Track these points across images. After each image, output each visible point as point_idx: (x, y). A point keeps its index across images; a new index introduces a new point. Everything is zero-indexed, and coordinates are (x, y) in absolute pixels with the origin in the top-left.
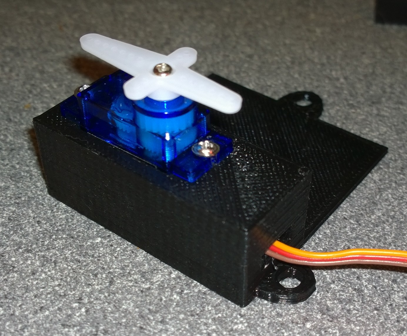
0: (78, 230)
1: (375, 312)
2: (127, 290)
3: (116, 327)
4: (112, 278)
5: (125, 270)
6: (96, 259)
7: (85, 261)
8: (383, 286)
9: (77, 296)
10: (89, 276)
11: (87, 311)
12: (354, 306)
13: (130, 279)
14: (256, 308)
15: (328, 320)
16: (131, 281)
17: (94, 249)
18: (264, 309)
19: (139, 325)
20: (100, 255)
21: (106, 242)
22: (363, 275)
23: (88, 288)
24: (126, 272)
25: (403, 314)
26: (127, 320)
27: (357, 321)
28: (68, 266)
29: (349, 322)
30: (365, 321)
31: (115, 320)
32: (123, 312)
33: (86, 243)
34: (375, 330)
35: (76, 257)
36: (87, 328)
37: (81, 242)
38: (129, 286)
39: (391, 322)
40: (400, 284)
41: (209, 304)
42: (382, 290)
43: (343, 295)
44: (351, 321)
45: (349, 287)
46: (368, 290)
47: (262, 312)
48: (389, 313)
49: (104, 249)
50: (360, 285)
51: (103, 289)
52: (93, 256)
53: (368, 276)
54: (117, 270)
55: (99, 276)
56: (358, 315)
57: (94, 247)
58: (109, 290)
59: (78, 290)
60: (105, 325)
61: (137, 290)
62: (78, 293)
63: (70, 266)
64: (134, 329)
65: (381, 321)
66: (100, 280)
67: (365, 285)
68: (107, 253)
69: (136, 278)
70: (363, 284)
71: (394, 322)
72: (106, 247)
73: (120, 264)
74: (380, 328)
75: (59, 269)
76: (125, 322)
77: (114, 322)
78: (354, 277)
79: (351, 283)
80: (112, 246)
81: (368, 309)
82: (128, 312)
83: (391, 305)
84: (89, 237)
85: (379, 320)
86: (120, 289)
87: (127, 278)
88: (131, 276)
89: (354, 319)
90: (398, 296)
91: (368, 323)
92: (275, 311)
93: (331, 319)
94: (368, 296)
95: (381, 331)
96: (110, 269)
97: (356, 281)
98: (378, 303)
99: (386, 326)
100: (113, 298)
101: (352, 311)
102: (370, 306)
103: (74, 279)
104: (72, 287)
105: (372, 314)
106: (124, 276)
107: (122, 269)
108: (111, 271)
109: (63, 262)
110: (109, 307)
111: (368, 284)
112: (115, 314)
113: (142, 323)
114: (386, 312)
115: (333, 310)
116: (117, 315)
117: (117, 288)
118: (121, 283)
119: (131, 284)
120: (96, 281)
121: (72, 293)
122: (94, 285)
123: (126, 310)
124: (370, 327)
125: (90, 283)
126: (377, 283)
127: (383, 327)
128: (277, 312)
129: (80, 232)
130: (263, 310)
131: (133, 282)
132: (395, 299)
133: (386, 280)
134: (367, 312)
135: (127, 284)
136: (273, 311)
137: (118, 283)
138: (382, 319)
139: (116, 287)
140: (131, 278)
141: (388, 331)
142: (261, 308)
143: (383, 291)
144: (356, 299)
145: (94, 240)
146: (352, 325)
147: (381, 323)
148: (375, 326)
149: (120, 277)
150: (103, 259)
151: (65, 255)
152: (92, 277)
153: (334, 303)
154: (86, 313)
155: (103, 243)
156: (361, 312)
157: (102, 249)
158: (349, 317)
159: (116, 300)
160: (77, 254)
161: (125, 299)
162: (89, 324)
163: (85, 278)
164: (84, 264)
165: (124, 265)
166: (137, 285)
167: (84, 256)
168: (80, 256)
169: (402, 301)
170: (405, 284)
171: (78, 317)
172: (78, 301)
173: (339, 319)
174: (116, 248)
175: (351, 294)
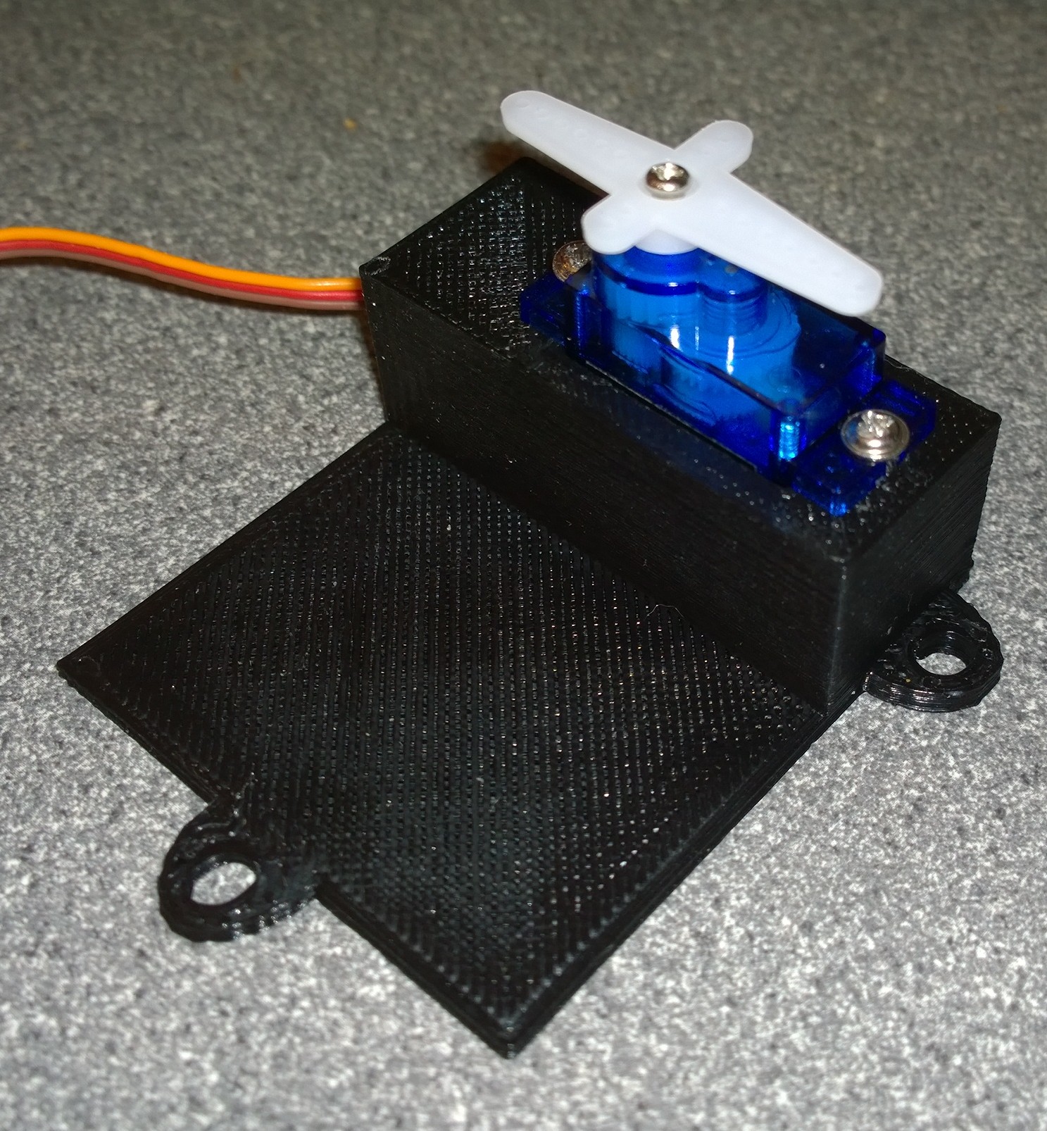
2: (143, 843)
3: (85, 942)
4: (121, 803)
6: (101, 744)
7: (75, 746)
9: (24, 838)
10: (70, 787)
11: (33, 885)
13: (160, 812)
16: (163, 817)
19: (137, 945)
23: (57, 820)
24: (158, 792)
26: (116, 924)
28: (32, 752)
31: (89, 920)
32: (114, 902)
35: (58, 732)
36: (17, 931)
38: (152, 831)
51: (90, 830)
52: (97, 734)
54: (141, 782)
55: (93, 792)
58: (104, 835)
59: (33, 825)
60: (60, 932)
62: (29, 832)
63: (36, 752)
64: (124, 952)
66: (92, 803)
73: (152, 767)
75: (9, 757)
76: (108, 932)
77: (85, 926)
82: (125, 903)
86: (129, 838)
87: (156, 808)
88: (165, 805)
96: (125, 776)
100: (104, 859)
103: (34, 792)
104: (22, 812)
106: (150, 801)
108: (126, 781)
109: (24, 740)
110: (89, 883)
112: (95, 904)
113: (147, 941)
116: (97, 909)
117: (123, 834)
119: (158, 827)
120: (82, 804)
121: (14, 830)
122: (73, 814)
123: (124, 896)
125: (66, 808)
131: (165, 823)
135: (151, 824)
137: (130, 819)
139: (122, 828)
140: (166, 809)
149: (141, 801)
150: (118, 748)
151: (35, 720)
152: (75, 792)
154: (29, 891)
159: (110, 865)
160: (64, 723)
161: (132, 866)
162: (25, 920)
163: (59, 791)
164: (71, 752)
167: (78, 732)
168: (69, 728)
171: (8, 897)
172: (22, 854)
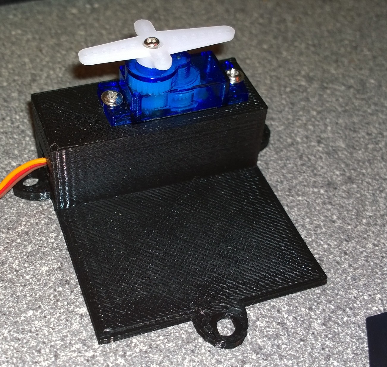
0: (7, 306)
1: (302, 343)
2: (73, 362)
4: (56, 352)
5: (65, 341)
6: (34, 334)
7: (25, 338)
8: (302, 315)
10: (33, 353)
12: (282, 340)
13: (72, 349)
14: (197, 358)
15: (263, 359)
16: (75, 351)
17: (29, 323)
18: (204, 358)
20: (37, 329)
21: (38, 313)
22: (282, 307)
24: (67, 343)
25: (326, 341)
27: (288, 355)
28: (10, 346)
29: (281, 357)
30: (295, 354)
33: (20, 319)
34: (305, 361)
35: (15, 336)
37: (15, 318)
38: (74, 357)
39: (317, 351)
40: (315, 311)
41: (153, 362)
42: (302, 319)
43: (269, 331)
44: (283, 356)
45: (272, 322)
46: (290, 322)
47: (203, 362)
48: (314, 342)
49: (39, 322)
50: (281, 318)
51: (50, 365)
52: (30, 331)
53: (287, 308)
54: (58, 342)
55: (43, 351)
56: (287, 349)
57: (28, 321)
58: (57, 365)
61: (83, 360)
63: (11, 346)
65: (309, 351)
66: (45, 356)
67: (286, 317)
68: (43, 325)
69: (78, 347)
70: (284, 317)
71: (320, 351)
72: (40, 319)
73: (59, 335)
74: (309, 358)
78: (275, 311)
79: (273, 318)
80: (45, 317)
81: (294, 342)
83: (313, 333)
84: (20, 311)
85: (306, 350)
86: (66, 362)
87: (70, 349)
89: (285, 354)
90: (317, 323)
91: (298, 355)
92: (214, 359)
93: (265, 358)
94: (292, 328)
95: (311, 361)
96: (51, 342)
97: (278, 314)
98: (301, 334)
99: (314, 356)
101: (281, 346)
102: (295, 338)
103: (20, 359)
105: (299, 346)
106: (66, 347)
107: (62, 340)
108: (53, 344)
109: (4, 343)
111: (289, 316)
114: (311, 341)
115: (265, 348)
117: (64, 361)
118: (66, 355)
119: (75, 355)
120: (42, 357)
122: (40, 362)
124: (300, 359)
125: (36, 360)
126: (296, 313)
127: (312, 357)
128: (216, 359)
129: (10, 308)
130: (203, 360)
131: (76, 353)
132: (315, 327)
133: (303, 309)
134: (295, 344)
135: (71, 355)
136: (212, 358)
137: (63, 356)
138: (309, 350)
139: (62, 360)
140: (74, 348)
141: (317, 360)
142: (201, 357)
143: (303, 321)
144: (282, 333)
145: (26, 314)
146: (285, 360)
147: (309, 353)
148: (305, 357)
149: (63, 349)
150: (42, 333)
151: (3, 334)
152: (36, 354)
153: (263, 341)
155: (36, 316)
156: (290, 345)
157: (36, 322)
158: (280, 353)
160: (14, 332)
163: (30, 356)
164: (25, 341)
165: (63, 336)
166: (81, 355)
167: (22, 333)
168: (18, 333)
169: (322, 328)
170: (320, 310)
173: (272, 357)
174: (50, 319)
175: (276, 328)
